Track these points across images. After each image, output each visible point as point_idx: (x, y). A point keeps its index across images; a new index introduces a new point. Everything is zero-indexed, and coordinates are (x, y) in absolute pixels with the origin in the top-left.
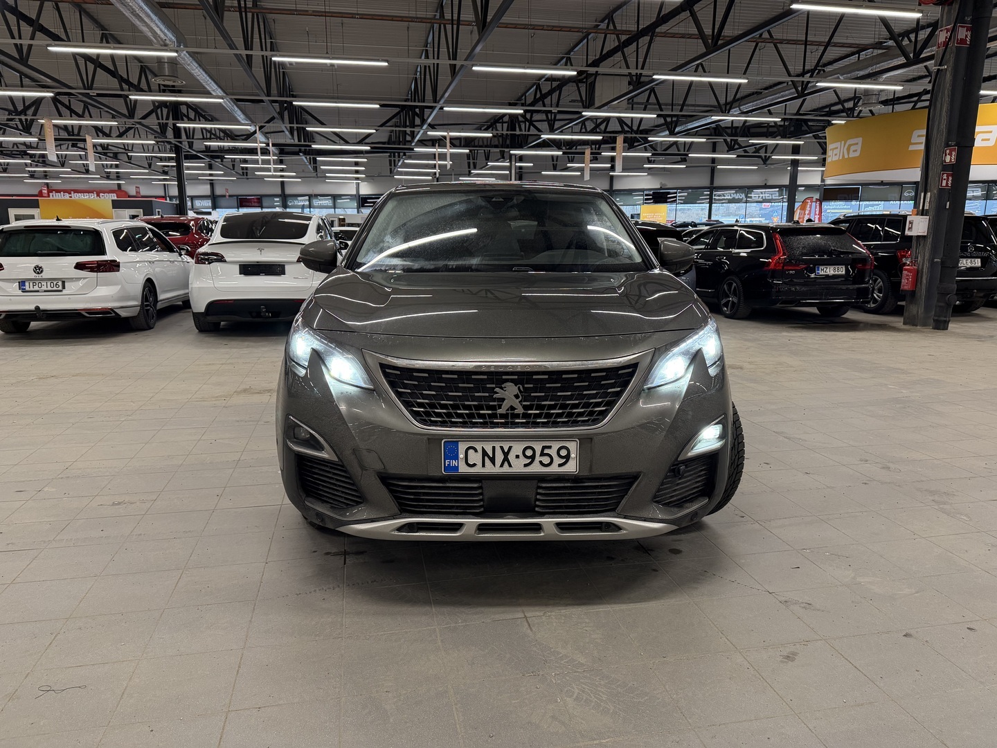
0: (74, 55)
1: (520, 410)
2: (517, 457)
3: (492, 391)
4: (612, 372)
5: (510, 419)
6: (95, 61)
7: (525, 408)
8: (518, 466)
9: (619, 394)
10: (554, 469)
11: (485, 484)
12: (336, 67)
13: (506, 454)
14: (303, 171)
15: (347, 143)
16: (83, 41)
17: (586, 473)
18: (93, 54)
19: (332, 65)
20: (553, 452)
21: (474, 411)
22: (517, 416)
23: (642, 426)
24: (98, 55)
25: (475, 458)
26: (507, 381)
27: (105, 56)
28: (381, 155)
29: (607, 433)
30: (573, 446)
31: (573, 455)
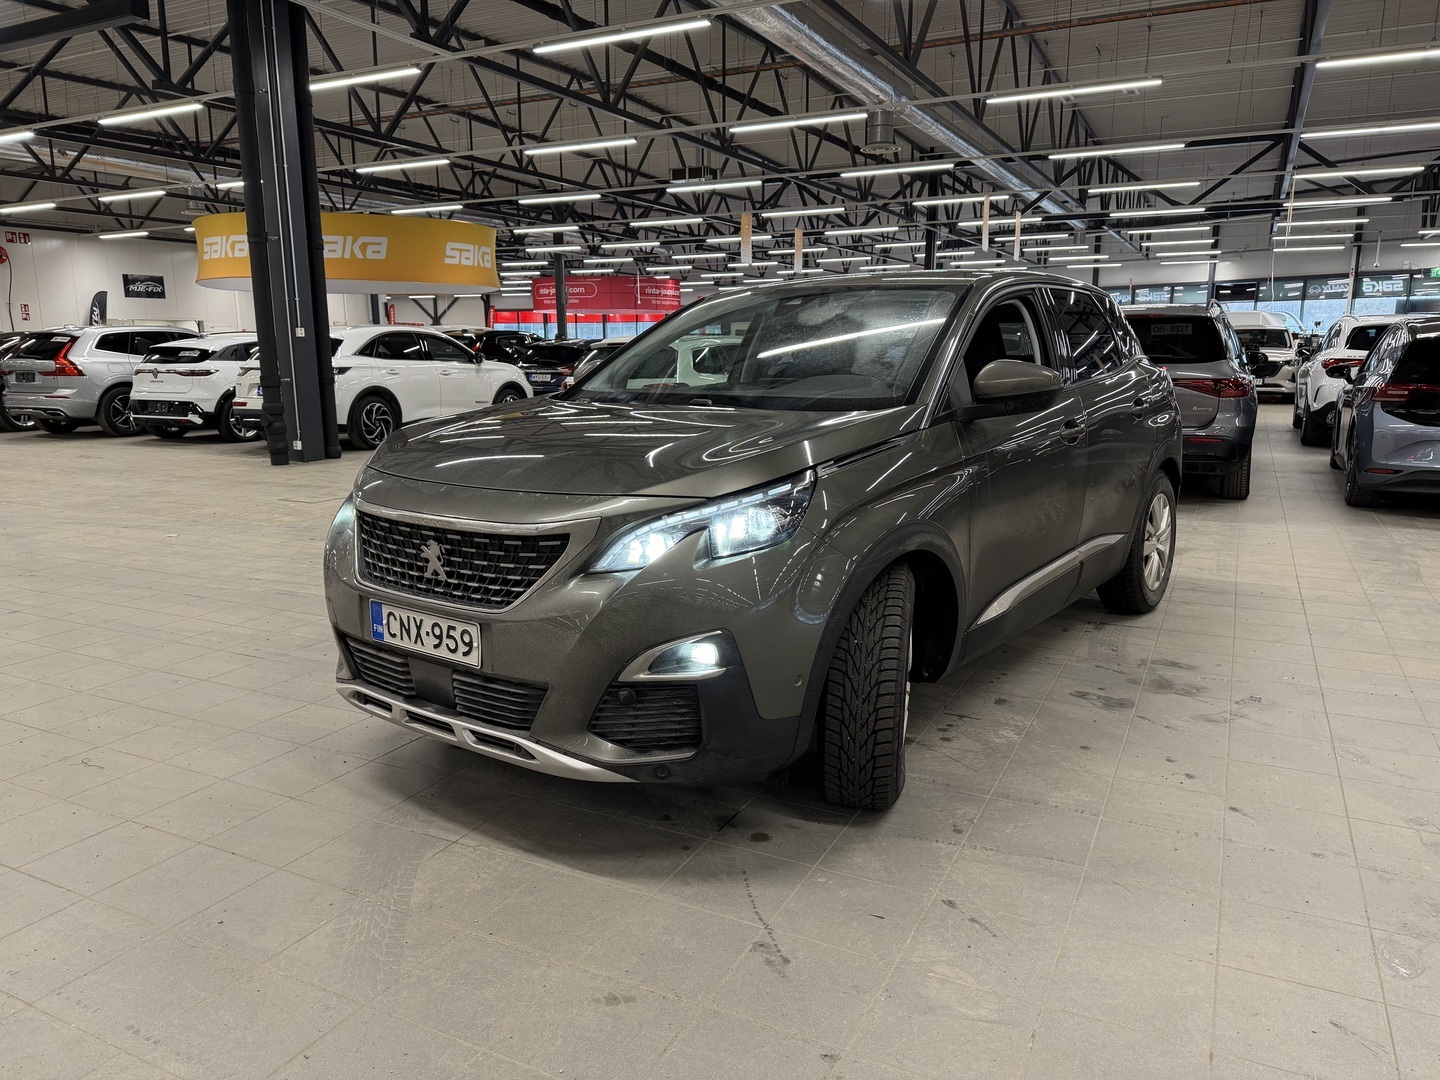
0: (791, 130)
1: (443, 577)
2: (428, 634)
3: (417, 547)
4: (530, 542)
5: (431, 587)
6: (822, 133)
7: (449, 575)
8: (428, 647)
9: (539, 573)
10: (458, 657)
11: (411, 661)
12: (1138, 93)
13: (419, 628)
14: (1121, 251)
15: (1174, 204)
16: (807, 110)
17: (487, 670)
18: (820, 124)
19: (1131, 92)
20: (456, 634)
21: (406, 571)
22: (438, 583)
23: (551, 620)
24: (826, 125)
25: (395, 627)
26: (429, 537)
27: (836, 125)
28: (1259, 216)
29: (506, 621)
30: (474, 631)
31: (475, 644)
